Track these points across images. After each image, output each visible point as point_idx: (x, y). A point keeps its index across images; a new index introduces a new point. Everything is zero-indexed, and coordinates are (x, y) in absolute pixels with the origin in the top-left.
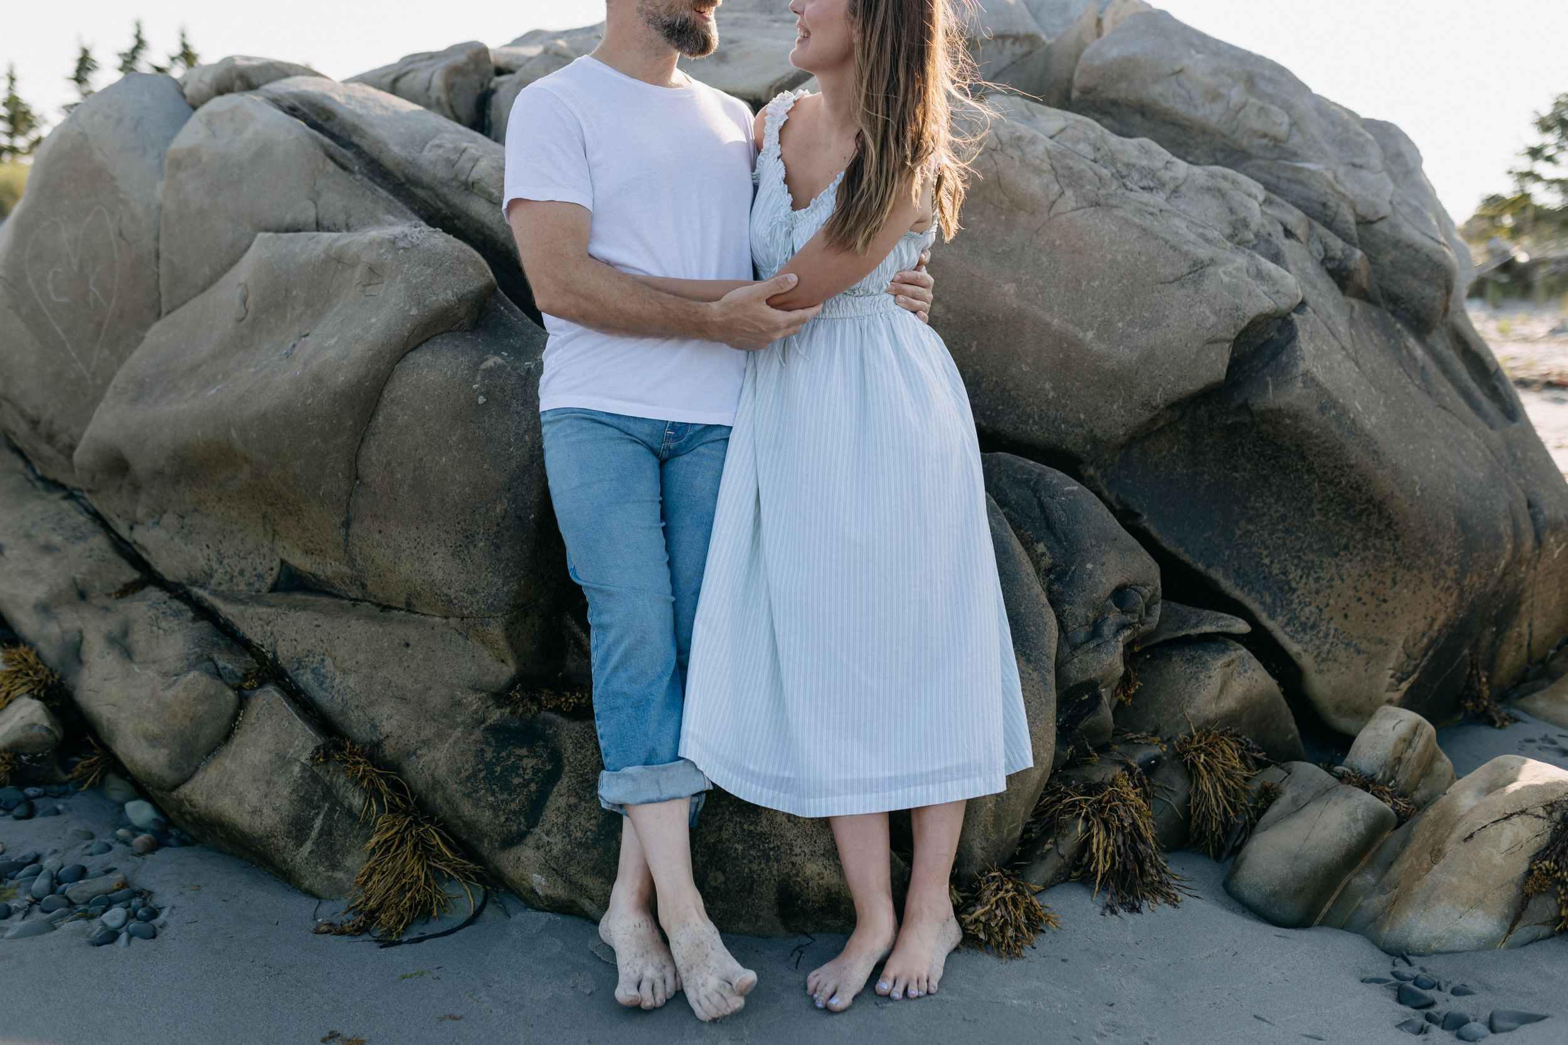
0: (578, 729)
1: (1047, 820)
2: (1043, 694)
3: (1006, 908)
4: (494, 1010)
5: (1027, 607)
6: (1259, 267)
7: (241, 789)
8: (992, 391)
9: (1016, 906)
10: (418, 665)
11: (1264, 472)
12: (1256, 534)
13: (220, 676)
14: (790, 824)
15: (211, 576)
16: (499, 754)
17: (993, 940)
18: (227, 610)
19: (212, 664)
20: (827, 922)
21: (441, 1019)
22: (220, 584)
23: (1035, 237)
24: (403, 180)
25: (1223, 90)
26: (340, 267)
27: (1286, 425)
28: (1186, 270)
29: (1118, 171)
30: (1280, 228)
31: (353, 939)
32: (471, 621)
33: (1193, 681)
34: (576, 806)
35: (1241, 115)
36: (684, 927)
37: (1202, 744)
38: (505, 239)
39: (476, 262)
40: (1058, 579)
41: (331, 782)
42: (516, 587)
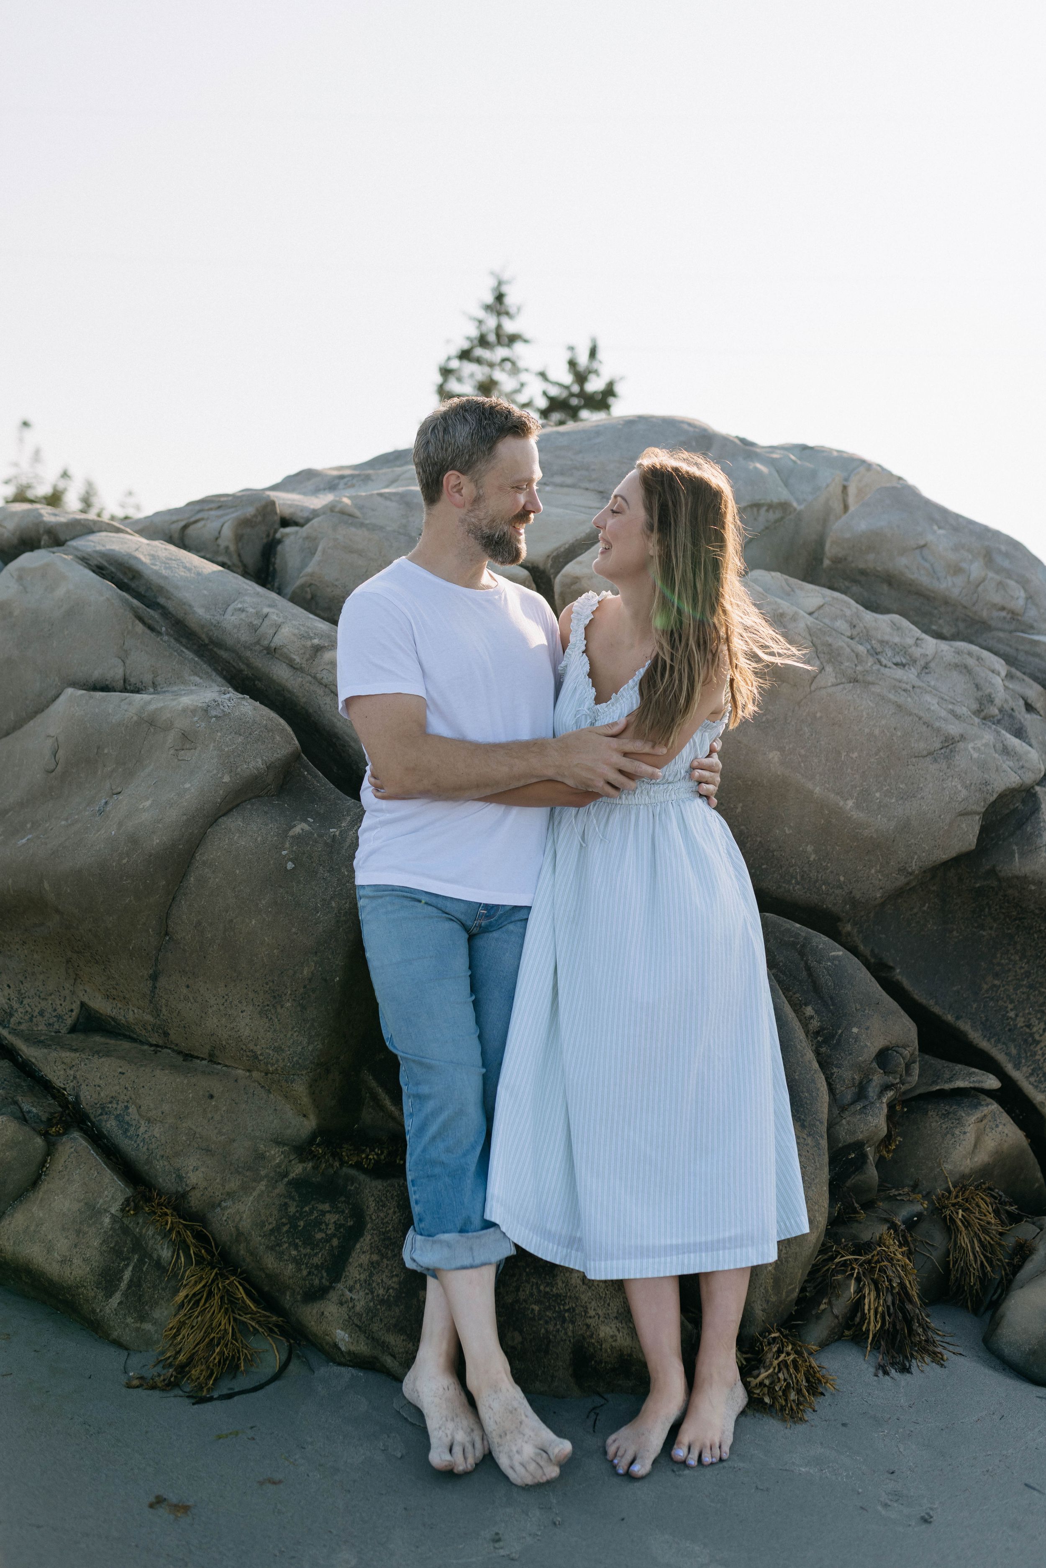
0: (380, 1187)
1: (819, 1280)
2: (817, 1159)
3: (788, 1370)
4: (311, 1474)
5: (801, 1074)
6: (1005, 743)
7: (50, 1237)
8: (757, 850)
9: (796, 1368)
10: (222, 1116)
11: (1010, 931)
12: (1002, 989)
13: (25, 1120)
14: (585, 1287)
15: (11, 1015)
16: (302, 1208)
17: (777, 1403)
18: (28, 1051)
19: (17, 1107)
20: (620, 1382)
21: (261, 1483)
22: (20, 1023)
23: (797, 708)
24: (207, 641)
25: (964, 565)
26: (152, 730)
27: (1031, 890)
28: (939, 746)
29: (872, 647)
30: (1022, 702)
31: (165, 1395)
32: (276, 1077)
33: (949, 1136)
34: (378, 1263)
35: (980, 589)
36: (496, 1392)
37: (959, 1200)
38: (305, 703)
39: (284, 730)
40: (826, 1041)
41: (140, 1233)
42: (320, 1046)
